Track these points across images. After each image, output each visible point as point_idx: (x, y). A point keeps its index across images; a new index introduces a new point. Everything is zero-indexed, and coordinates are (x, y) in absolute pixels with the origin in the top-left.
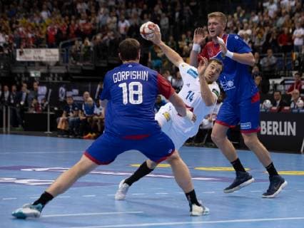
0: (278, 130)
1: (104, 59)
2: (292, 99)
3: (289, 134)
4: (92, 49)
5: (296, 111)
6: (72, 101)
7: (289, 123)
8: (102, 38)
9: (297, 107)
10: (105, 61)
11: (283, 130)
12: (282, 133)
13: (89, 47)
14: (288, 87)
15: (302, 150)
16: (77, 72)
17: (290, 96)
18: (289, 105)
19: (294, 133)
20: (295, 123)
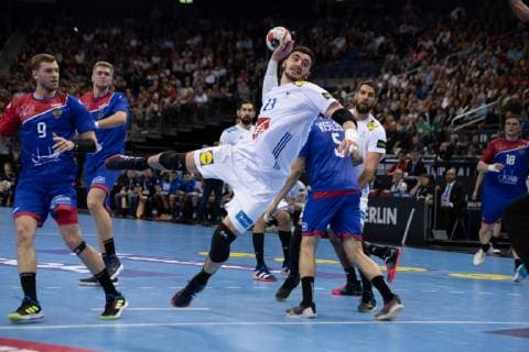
0: (376, 217)
1: (174, 127)
2: (394, 180)
3: (388, 222)
4: (159, 114)
5: (397, 195)
6: (133, 175)
7: (389, 209)
8: (172, 102)
9: (399, 191)
10: (175, 129)
11: (381, 217)
12: (380, 221)
13: (156, 113)
14: (389, 167)
15: (403, 241)
16: (140, 140)
17: (391, 177)
18: (389, 189)
19: (395, 222)
20: (395, 210)
